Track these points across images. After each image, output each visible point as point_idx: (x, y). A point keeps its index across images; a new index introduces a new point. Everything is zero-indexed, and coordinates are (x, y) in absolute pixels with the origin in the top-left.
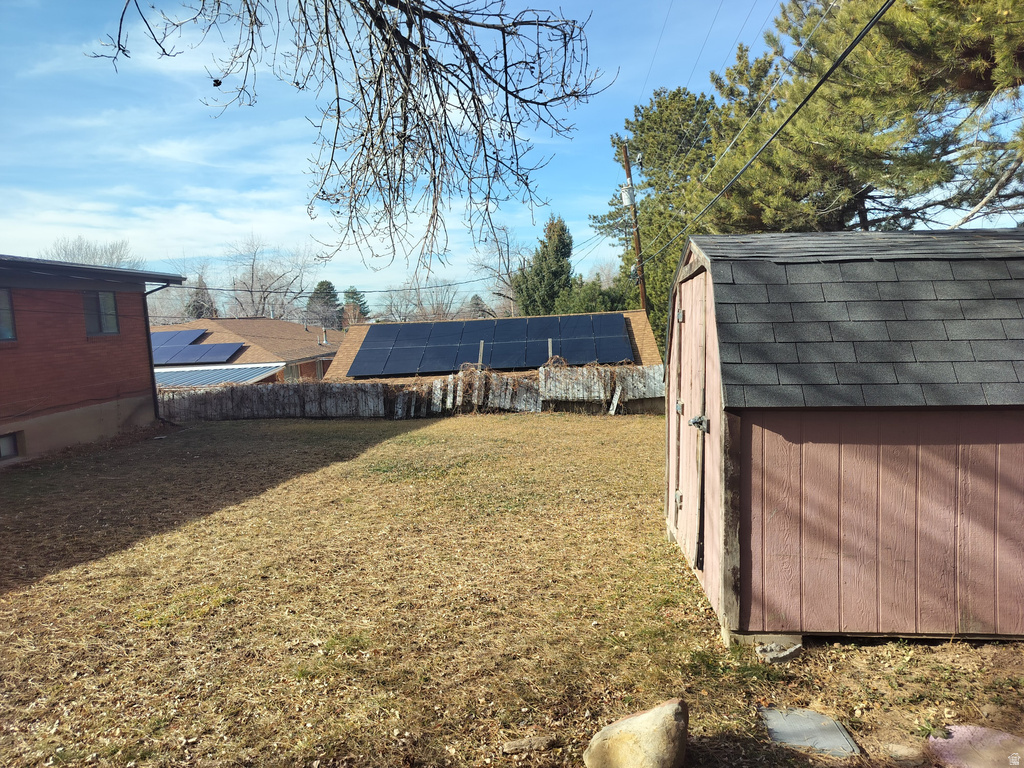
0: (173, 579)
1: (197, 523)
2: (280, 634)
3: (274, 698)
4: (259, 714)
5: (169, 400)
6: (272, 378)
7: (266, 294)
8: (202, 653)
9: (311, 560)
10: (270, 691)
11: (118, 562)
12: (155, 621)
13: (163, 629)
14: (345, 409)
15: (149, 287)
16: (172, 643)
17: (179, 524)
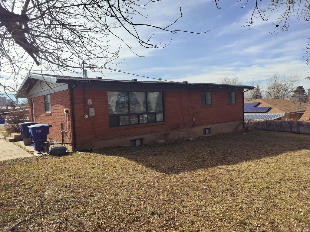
0: (251, 176)
1: (257, 160)
2: (286, 203)
3: (285, 223)
4: (280, 226)
5: (247, 123)
6: (280, 118)
7: (279, 91)
8: (260, 200)
9: (297, 181)
10: (284, 220)
11: (235, 167)
12: (246, 186)
13: (249, 189)
14: (307, 131)
15: (245, 90)
16: (251, 194)
17: (251, 160)
